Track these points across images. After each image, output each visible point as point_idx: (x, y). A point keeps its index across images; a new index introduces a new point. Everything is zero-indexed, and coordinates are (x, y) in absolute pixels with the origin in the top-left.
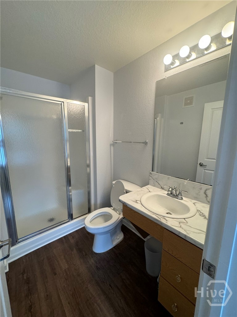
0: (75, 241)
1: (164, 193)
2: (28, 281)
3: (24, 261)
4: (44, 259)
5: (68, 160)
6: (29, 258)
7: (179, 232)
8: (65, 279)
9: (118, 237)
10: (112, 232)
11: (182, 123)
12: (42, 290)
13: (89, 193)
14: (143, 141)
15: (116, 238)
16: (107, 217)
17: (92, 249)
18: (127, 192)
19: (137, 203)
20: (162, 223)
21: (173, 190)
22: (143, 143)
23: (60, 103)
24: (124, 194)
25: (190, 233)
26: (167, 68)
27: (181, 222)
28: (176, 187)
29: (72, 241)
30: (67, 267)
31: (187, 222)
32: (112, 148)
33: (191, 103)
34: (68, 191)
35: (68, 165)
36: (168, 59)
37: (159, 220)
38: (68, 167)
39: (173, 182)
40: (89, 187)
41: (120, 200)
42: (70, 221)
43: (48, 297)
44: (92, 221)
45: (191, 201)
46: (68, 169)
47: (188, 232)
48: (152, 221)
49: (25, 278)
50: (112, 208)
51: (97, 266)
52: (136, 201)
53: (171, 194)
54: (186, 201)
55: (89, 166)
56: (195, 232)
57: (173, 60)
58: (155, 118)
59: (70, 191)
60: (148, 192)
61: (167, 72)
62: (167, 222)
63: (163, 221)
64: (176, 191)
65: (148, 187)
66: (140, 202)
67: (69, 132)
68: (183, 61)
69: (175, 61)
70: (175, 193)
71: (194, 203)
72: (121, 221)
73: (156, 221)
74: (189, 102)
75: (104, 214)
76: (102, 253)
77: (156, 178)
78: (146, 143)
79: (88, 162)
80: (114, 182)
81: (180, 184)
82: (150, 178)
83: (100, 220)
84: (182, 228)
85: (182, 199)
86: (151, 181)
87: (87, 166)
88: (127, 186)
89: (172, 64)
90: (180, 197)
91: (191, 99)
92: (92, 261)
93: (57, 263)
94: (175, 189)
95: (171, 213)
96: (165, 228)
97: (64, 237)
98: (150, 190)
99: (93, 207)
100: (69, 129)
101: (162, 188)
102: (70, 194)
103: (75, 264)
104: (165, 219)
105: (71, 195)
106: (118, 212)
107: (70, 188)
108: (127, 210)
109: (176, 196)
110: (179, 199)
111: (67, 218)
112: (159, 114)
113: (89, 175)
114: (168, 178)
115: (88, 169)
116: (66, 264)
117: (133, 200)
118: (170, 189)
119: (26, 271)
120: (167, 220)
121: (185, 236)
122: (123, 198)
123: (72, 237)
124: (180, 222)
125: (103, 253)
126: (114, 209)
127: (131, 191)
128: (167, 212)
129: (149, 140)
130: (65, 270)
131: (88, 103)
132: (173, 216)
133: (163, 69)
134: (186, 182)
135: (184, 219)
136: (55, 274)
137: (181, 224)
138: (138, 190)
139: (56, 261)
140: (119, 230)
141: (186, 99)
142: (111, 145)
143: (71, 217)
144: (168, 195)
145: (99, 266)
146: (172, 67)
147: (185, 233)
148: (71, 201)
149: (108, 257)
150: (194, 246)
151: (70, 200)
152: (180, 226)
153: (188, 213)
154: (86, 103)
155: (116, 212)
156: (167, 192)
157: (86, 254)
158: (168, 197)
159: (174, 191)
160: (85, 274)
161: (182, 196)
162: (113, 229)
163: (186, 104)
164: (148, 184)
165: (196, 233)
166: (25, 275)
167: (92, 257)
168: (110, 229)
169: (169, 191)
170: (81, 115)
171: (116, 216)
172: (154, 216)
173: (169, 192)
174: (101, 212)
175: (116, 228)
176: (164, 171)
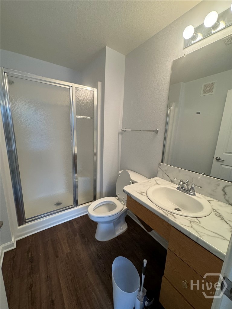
0: (78, 226)
1: (174, 187)
2: (32, 261)
3: (30, 240)
4: (48, 240)
5: (75, 148)
6: (35, 238)
7: (190, 233)
8: (66, 263)
9: (122, 228)
10: (116, 222)
11: (198, 113)
12: (43, 270)
13: (95, 181)
14: (154, 130)
15: (119, 228)
16: (111, 206)
17: (95, 237)
18: (133, 183)
19: (143, 195)
20: (169, 220)
21: (184, 183)
22: (153, 131)
23: (69, 87)
24: (130, 184)
25: (204, 235)
26: (187, 44)
27: (193, 222)
28: (189, 181)
29: (76, 226)
30: (69, 251)
31: (200, 222)
32: (120, 136)
33: (211, 91)
34: (74, 178)
35: (75, 152)
36: (188, 32)
37: (167, 216)
38: (75, 154)
39: (185, 175)
40: (95, 175)
41: (124, 191)
42: (75, 207)
43: (48, 278)
44: (95, 209)
45: (205, 198)
46: (75, 157)
47: (201, 234)
48: (158, 216)
49: (30, 256)
50: (117, 198)
51: (98, 254)
52: (142, 193)
53: (182, 188)
54: (199, 197)
55: (96, 154)
56: (209, 236)
57: (195, 33)
58: (168, 107)
59: (76, 178)
60: (155, 185)
61: (186, 49)
62: (176, 219)
63: (171, 218)
64: (188, 185)
65: (156, 179)
66: (146, 195)
67: (77, 119)
68: (208, 33)
69: (197, 35)
70: (186, 188)
71: (209, 201)
72: (126, 211)
73: (162, 217)
74: (209, 89)
75: (108, 203)
76: (104, 242)
77: (165, 170)
78: (156, 132)
79: (95, 151)
80: (120, 172)
81: (193, 178)
82: (159, 169)
83: (104, 208)
84: (194, 229)
85: (194, 195)
86: (160, 173)
87: (94, 154)
88: (133, 176)
89: (194, 38)
90: (192, 193)
91: (211, 86)
92: (93, 248)
93: (60, 246)
94: (186, 183)
95: (180, 209)
96: (172, 226)
97: (69, 221)
98: (158, 182)
99: (98, 195)
100: (76, 115)
101: (172, 181)
102: (76, 180)
103: (77, 249)
104: (173, 216)
105: (77, 182)
106: (122, 202)
107: (76, 175)
108: (131, 201)
109: (188, 191)
110: (191, 195)
111: (73, 204)
112: (173, 103)
113: (96, 163)
114: (180, 171)
115: (95, 157)
116: (69, 249)
117: (138, 191)
118: (181, 183)
119: (31, 250)
120: (175, 217)
121: (197, 238)
122: (127, 188)
123: (76, 222)
124: (191, 221)
125: (106, 242)
126: (119, 199)
127: (137, 182)
128: (176, 207)
129: (161, 128)
130: (67, 254)
131: (97, 88)
132: (183, 213)
133: (182, 45)
134: (200, 176)
135: (197, 218)
136: (57, 257)
137: (192, 224)
138: (145, 181)
139: (59, 244)
140: (123, 220)
141: (205, 86)
142: (119, 133)
143: (76, 203)
144: (178, 189)
145: (100, 255)
146: (193, 42)
147: (196, 235)
148: (77, 187)
149: (109, 246)
150: (206, 251)
151: (75, 187)
152: (191, 226)
153: (201, 212)
154: (96, 89)
155: (121, 202)
156: (177, 186)
157: (89, 241)
158: (178, 191)
159: (185, 186)
160: (85, 261)
161: (194, 191)
162: (116, 219)
163: (205, 92)
164: (156, 176)
165: (211, 236)
166: (30, 254)
167: (94, 245)
168: (113, 219)
169: (179, 184)
170: (89, 101)
171: (120, 206)
172: (161, 211)
173: (180, 186)
174: (105, 201)
175: (120, 218)
176: (175, 163)
